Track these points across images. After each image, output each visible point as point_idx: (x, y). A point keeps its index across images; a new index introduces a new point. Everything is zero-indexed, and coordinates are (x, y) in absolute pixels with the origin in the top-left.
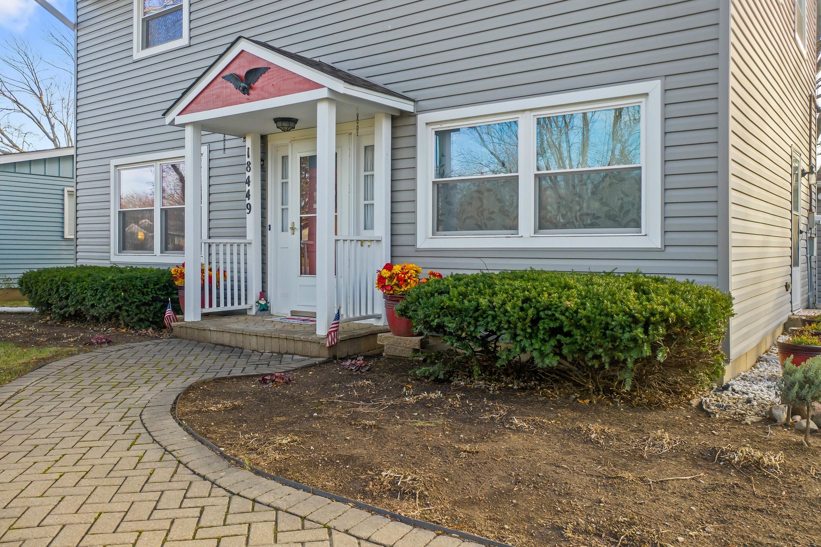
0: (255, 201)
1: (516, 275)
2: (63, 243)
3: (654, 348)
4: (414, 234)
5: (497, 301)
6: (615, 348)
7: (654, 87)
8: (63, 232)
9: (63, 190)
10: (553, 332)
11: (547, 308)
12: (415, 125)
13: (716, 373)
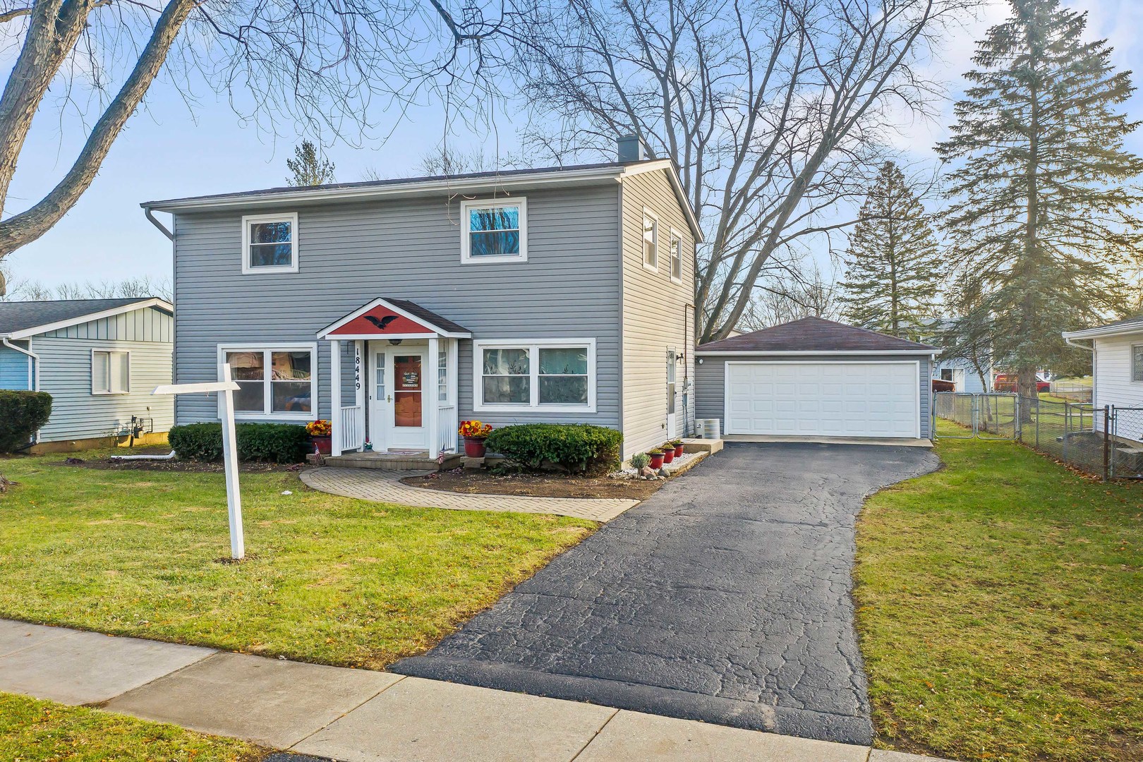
0: (361, 381)
1: (537, 427)
2: (91, 399)
3: (593, 453)
4: (472, 404)
5: (533, 438)
6: (579, 454)
7: (593, 341)
8: (91, 389)
9: (91, 351)
10: (556, 450)
11: (554, 440)
12: (472, 345)
13: (617, 466)
